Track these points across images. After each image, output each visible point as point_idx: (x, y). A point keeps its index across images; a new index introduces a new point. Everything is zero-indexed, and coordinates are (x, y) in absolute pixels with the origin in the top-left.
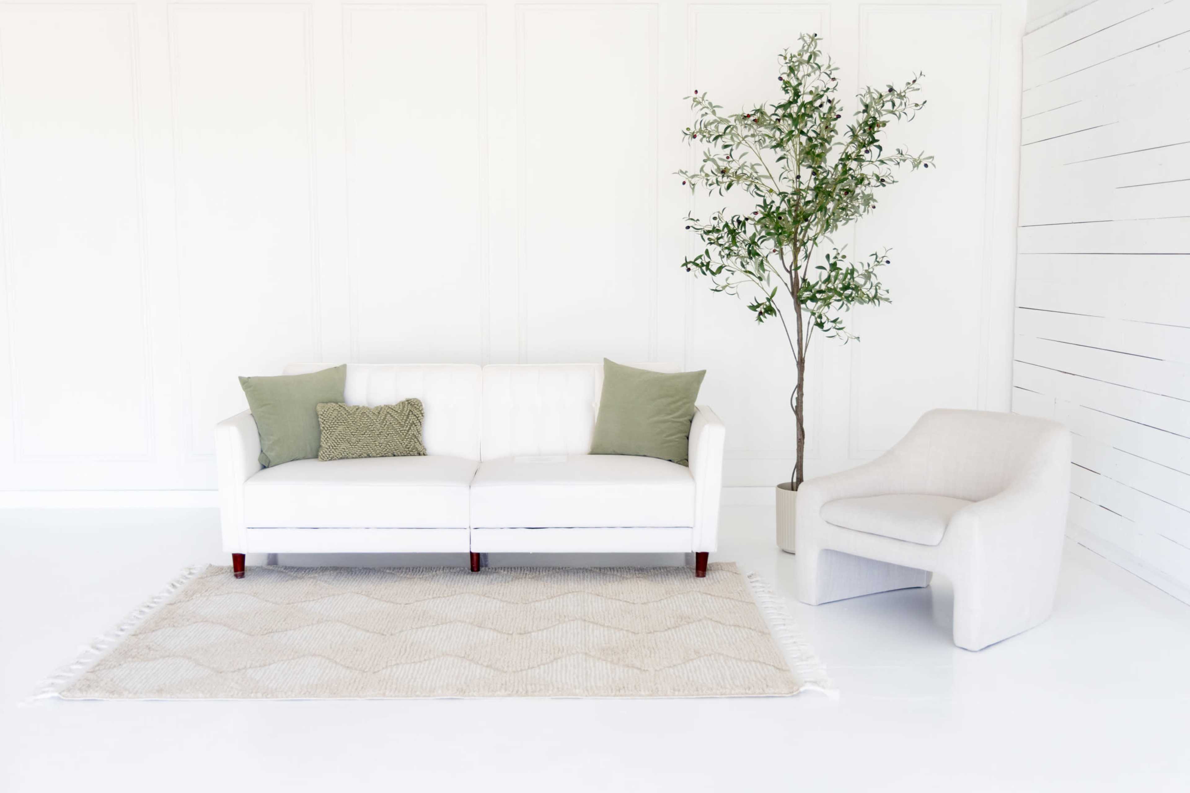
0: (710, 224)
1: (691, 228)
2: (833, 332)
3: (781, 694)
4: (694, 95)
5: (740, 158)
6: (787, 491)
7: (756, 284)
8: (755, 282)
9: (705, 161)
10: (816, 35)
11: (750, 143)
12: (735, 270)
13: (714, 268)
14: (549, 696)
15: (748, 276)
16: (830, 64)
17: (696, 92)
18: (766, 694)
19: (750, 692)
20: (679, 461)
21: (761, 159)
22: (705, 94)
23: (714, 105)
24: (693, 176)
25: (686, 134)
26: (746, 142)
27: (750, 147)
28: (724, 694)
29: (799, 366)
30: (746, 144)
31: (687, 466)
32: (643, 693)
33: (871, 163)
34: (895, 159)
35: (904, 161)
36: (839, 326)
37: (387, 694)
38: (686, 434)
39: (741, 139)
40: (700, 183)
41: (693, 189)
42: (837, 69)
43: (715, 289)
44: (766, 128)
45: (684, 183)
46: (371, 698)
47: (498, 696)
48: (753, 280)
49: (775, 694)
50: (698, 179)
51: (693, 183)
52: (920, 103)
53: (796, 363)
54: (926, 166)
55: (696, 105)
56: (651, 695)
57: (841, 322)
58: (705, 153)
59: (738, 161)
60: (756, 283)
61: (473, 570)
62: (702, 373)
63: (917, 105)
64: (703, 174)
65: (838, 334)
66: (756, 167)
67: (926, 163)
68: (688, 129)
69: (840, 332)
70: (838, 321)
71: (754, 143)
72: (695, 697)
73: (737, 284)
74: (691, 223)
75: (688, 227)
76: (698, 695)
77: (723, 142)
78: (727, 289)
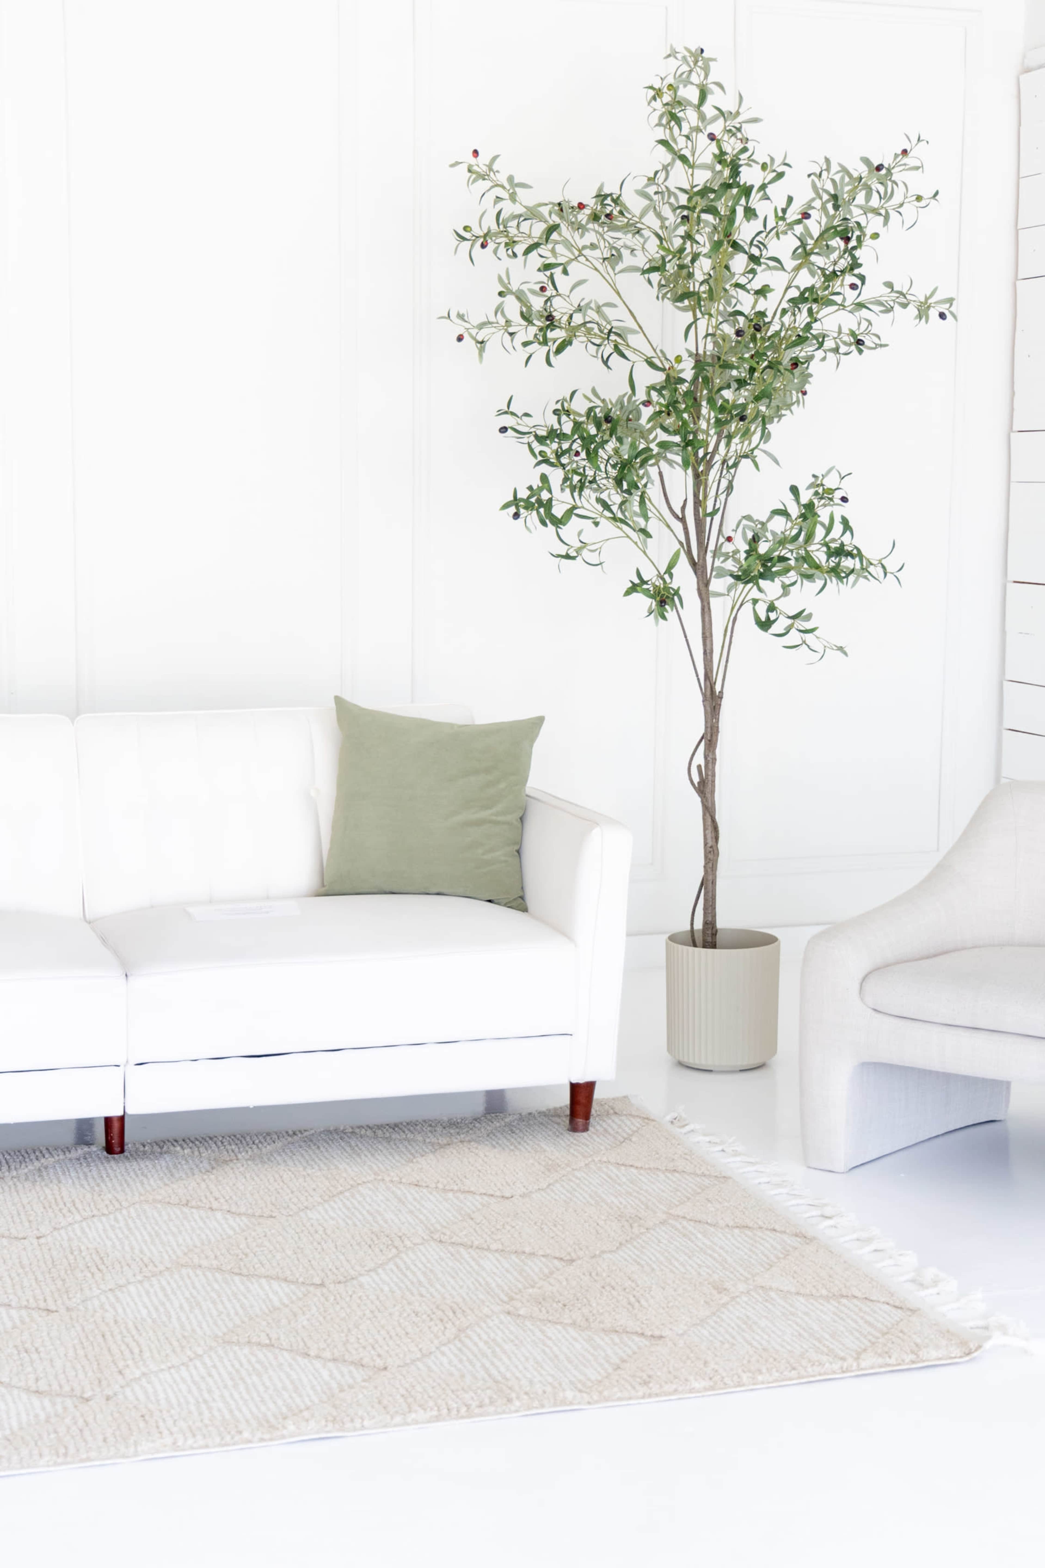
0: (543, 424)
1: (509, 430)
2: (794, 637)
3: (951, 1358)
4: (472, 160)
5: (571, 291)
6: (685, 948)
7: (633, 544)
8: (631, 539)
9: (501, 294)
10: (702, 51)
11: (594, 262)
12: (597, 516)
13: (558, 511)
14: (517, 1411)
15: (618, 527)
16: (740, 110)
17: (476, 153)
18: (924, 1361)
19: (893, 1361)
20: (510, 902)
21: (618, 293)
22: (495, 158)
23: (516, 181)
24: (481, 326)
25: (464, 239)
26: (587, 260)
27: (596, 269)
28: (847, 1371)
29: (707, 703)
30: (588, 263)
31: (525, 909)
32: (696, 1385)
33: (841, 307)
34: (886, 301)
35: (904, 306)
36: (808, 625)
37: (180, 1443)
38: (516, 848)
39: (577, 253)
40: (495, 338)
41: (481, 351)
42: (755, 120)
43: (564, 554)
44: (625, 233)
45: (460, 338)
46: (150, 1456)
47: (416, 1422)
48: (628, 536)
49: (940, 1359)
50: (494, 330)
51: (480, 340)
52: (927, 193)
53: (701, 698)
54: (942, 316)
55: (475, 181)
56: (712, 1388)
57: (809, 617)
58: (500, 279)
59: (568, 296)
60: (633, 542)
61: (109, 1149)
62: (539, 722)
63: (919, 198)
64: (502, 321)
65: (804, 642)
66: (605, 309)
67: (942, 310)
68: (466, 228)
69: (808, 637)
70: (803, 615)
71: (602, 261)
72: (795, 1382)
73: (601, 543)
74: (508, 421)
75: (503, 430)
76: (799, 1378)
77: (542, 256)
78: (585, 553)
